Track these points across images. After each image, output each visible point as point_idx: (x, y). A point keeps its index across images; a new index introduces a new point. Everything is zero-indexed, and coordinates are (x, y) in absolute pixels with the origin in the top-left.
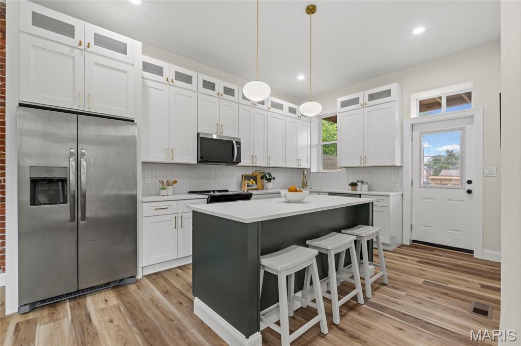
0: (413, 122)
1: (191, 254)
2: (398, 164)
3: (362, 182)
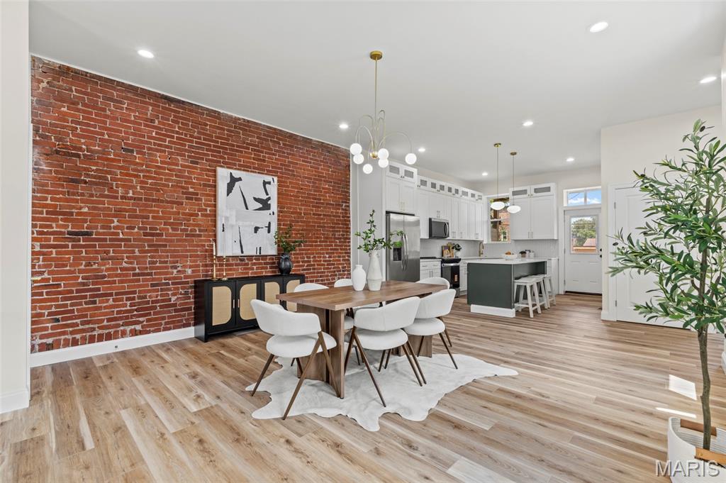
0: (565, 209)
1: (466, 289)
2: (556, 238)
3: (530, 251)
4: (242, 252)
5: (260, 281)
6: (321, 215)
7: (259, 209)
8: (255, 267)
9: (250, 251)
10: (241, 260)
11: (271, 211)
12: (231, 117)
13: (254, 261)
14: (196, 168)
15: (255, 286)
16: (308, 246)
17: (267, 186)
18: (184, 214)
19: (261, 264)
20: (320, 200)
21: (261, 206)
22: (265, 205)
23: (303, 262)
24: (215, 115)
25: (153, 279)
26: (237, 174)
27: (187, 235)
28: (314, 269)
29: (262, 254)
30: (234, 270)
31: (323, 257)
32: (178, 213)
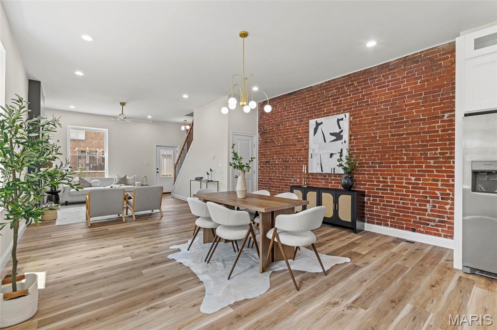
4: (322, 171)
5: (319, 191)
6: (403, 134)
7: (334, 141)
8: (333, 182)
9: (327, 170)
10: (324, 176)
11: (343, 141)
12: (318, 85)
13: (333, 177)
14: (301, 124)
15: (315, 193)
16: (384, 167)
17: (340, 122)
18: (297, 150)
19: (338, 180)
20: (403, 118)
21: (335, 138)
22: (338, 136)
23: (377, 182)
24: (310, 89)
25: (286, 182)
26: (319, 120)
27: (298, 161)
28: (392, 190)
29: (336, 172)
30: (320, 182)
31: (406, 179)
32: (294, 150)
